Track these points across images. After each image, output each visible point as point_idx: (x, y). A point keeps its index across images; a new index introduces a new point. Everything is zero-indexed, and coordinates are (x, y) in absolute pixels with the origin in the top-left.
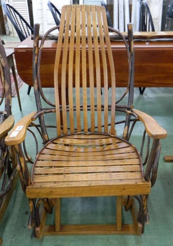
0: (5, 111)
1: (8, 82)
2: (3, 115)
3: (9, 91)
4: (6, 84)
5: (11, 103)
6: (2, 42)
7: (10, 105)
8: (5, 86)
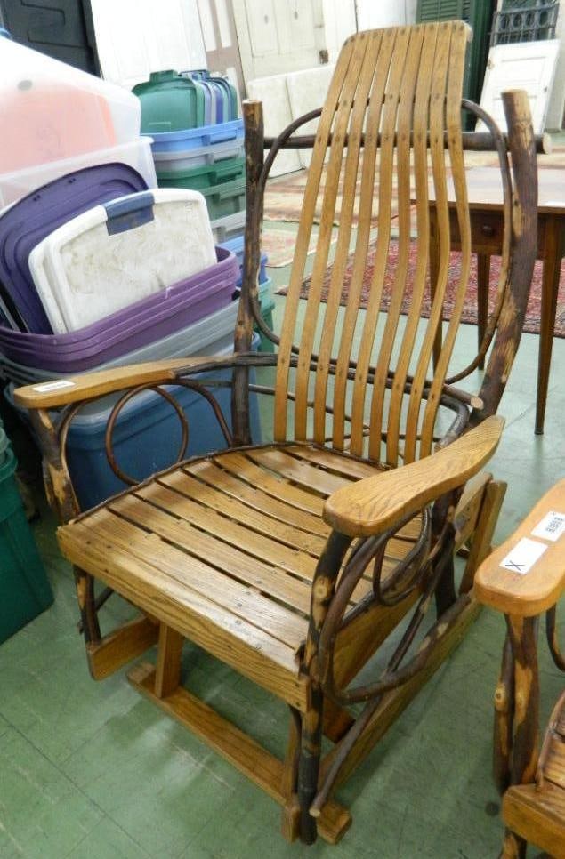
0: (481, 396)
1: (516, 296)
2: (471, 409)
3: (512, 327)
4: (509, 301)
5: (507, 373)
6: (533, 146)
7: (504, 378)
8: (503, 310)
